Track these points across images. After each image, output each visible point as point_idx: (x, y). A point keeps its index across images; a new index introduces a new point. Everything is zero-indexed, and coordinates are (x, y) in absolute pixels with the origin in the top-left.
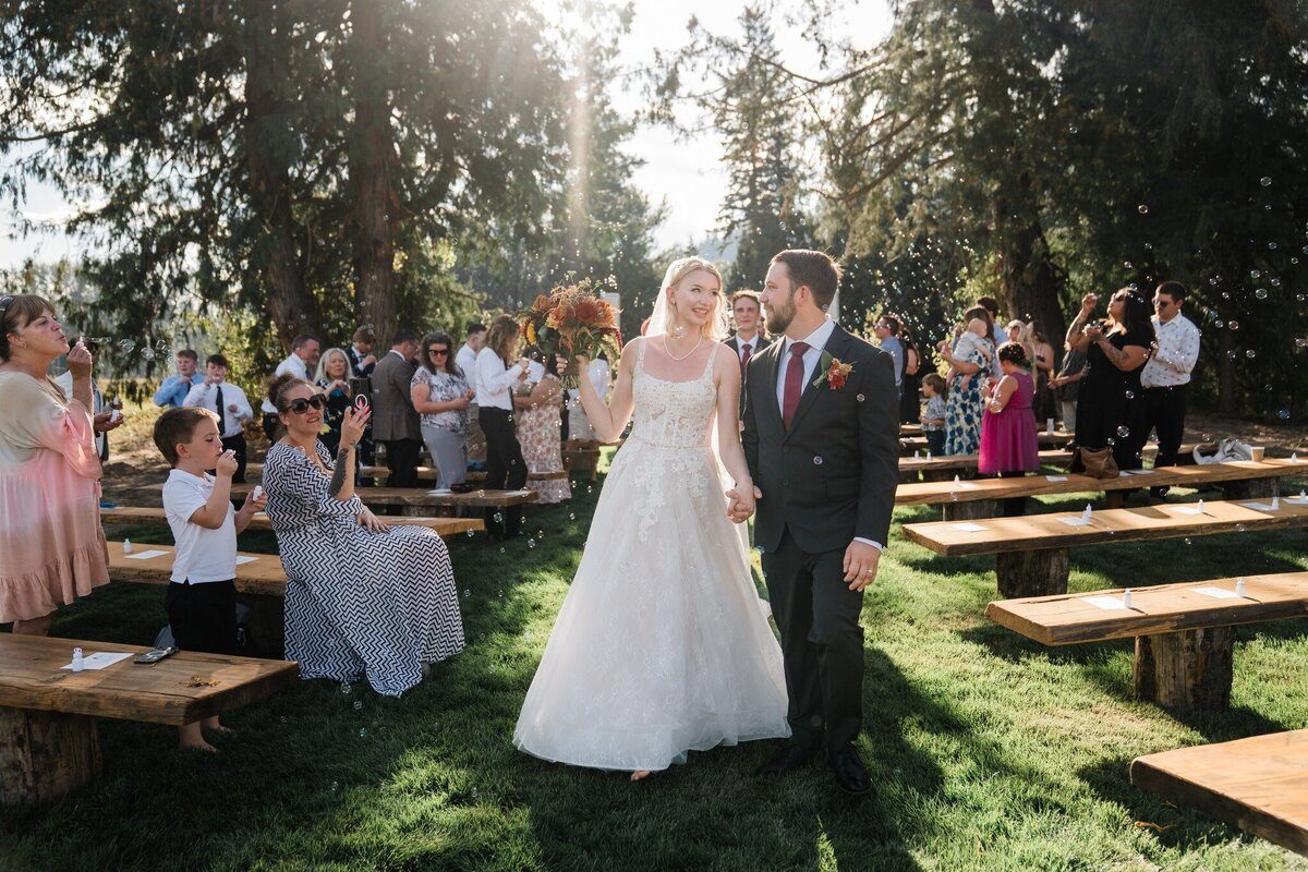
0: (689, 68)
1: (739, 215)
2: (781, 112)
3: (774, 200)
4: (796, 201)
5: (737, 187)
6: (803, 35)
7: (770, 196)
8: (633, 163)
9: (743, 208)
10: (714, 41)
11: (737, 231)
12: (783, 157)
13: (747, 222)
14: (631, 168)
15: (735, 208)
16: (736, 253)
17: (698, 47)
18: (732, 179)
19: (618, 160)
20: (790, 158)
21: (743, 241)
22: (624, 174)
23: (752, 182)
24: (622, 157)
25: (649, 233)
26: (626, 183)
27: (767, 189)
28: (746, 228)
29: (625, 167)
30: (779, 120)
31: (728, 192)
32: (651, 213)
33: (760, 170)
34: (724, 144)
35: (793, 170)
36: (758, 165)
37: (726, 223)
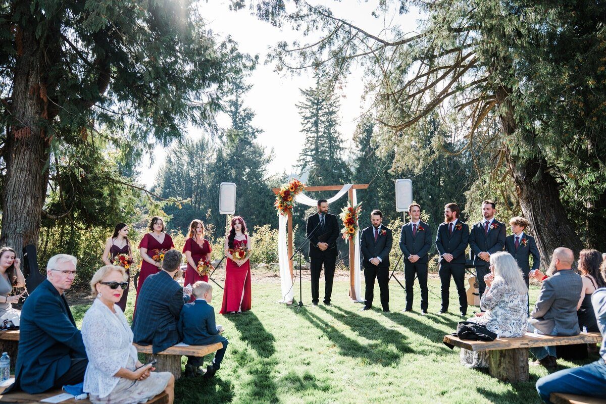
0: (295, 28)
1: (309, 158)
2: (331, 109)
3: (327, 152)
4: (338, 153)
5: (309, 145)
6: (373, 14)
7: (325, 150)
8: (257, 131)
9: (312, 156)
10: (313, 10)
11: (308, 167)
12: (332, 131)
13: (313, 162)
14: (256, 134)
15: (308, 155)
16: (307, 178)
17: (302, 14)
18: (306, 141)
19: (250, 129)
20: (335, 132)
21: (312, 172)
22: (253, 137)
23: (316, 142)
24: (252, 128)
25: (264, 167)
26: (254, 141)
27: (324, 147)
28: (313, 165)
29: (253, 133)
30: (331, 113)
31: (304, 148)
32: (265, 157)
33: (320, 137)
34: (302, 124)
35: (337, 137)
36: (320, 134)
37: (302, 163)
